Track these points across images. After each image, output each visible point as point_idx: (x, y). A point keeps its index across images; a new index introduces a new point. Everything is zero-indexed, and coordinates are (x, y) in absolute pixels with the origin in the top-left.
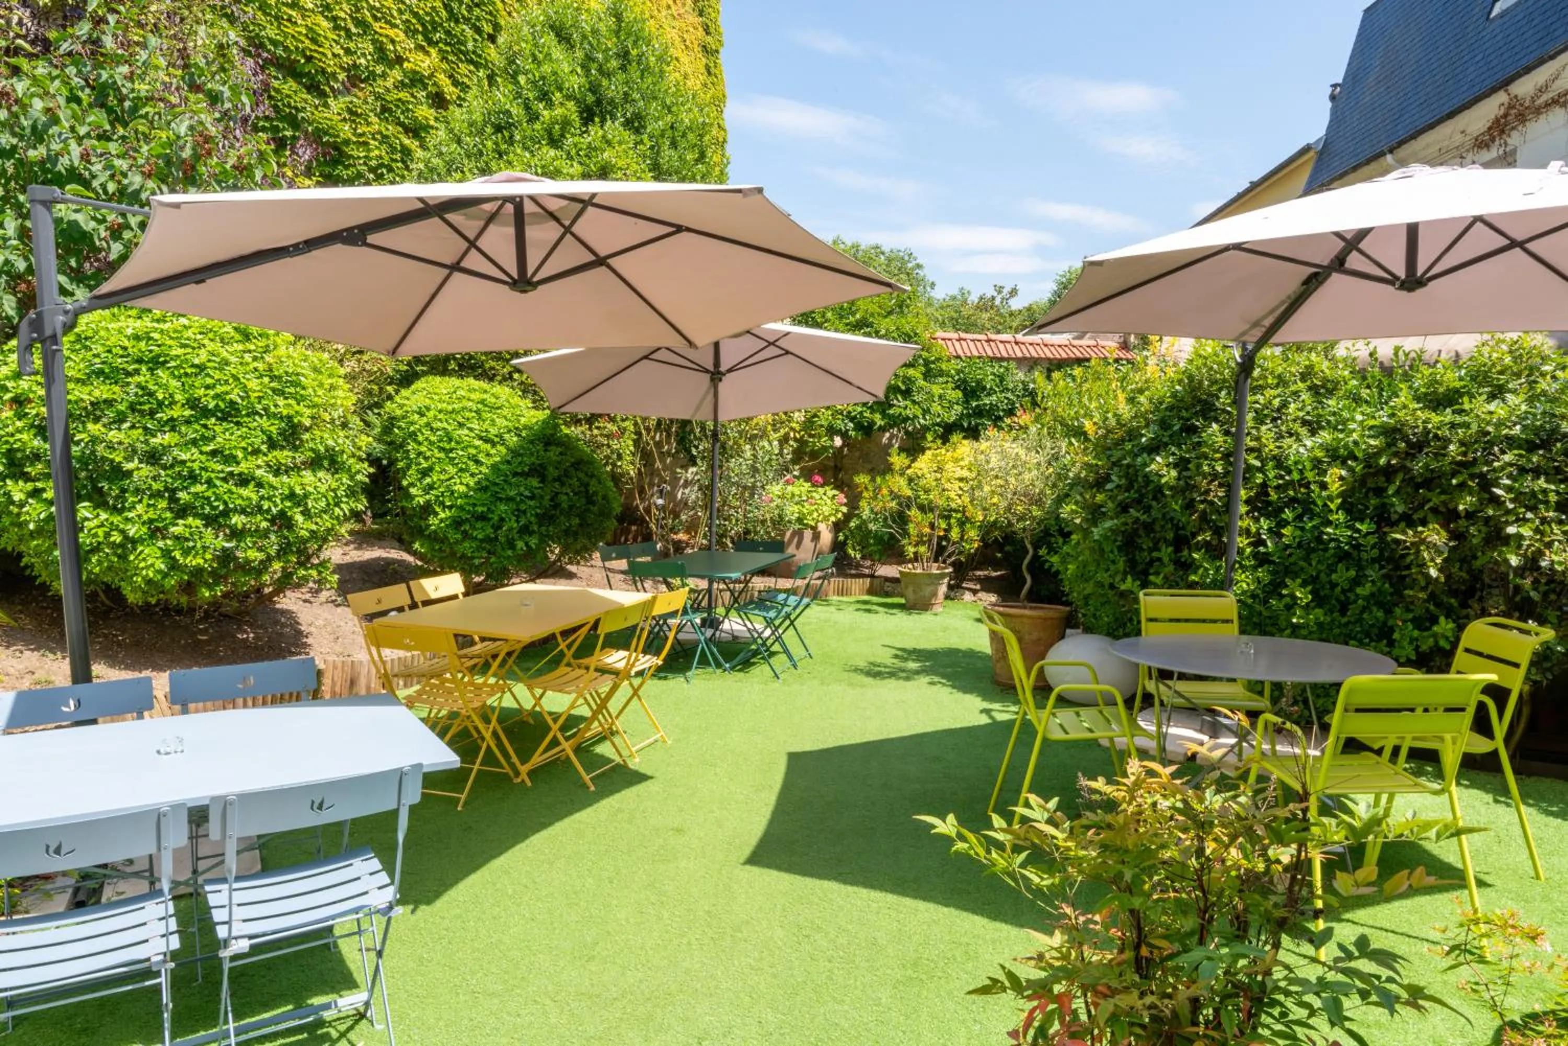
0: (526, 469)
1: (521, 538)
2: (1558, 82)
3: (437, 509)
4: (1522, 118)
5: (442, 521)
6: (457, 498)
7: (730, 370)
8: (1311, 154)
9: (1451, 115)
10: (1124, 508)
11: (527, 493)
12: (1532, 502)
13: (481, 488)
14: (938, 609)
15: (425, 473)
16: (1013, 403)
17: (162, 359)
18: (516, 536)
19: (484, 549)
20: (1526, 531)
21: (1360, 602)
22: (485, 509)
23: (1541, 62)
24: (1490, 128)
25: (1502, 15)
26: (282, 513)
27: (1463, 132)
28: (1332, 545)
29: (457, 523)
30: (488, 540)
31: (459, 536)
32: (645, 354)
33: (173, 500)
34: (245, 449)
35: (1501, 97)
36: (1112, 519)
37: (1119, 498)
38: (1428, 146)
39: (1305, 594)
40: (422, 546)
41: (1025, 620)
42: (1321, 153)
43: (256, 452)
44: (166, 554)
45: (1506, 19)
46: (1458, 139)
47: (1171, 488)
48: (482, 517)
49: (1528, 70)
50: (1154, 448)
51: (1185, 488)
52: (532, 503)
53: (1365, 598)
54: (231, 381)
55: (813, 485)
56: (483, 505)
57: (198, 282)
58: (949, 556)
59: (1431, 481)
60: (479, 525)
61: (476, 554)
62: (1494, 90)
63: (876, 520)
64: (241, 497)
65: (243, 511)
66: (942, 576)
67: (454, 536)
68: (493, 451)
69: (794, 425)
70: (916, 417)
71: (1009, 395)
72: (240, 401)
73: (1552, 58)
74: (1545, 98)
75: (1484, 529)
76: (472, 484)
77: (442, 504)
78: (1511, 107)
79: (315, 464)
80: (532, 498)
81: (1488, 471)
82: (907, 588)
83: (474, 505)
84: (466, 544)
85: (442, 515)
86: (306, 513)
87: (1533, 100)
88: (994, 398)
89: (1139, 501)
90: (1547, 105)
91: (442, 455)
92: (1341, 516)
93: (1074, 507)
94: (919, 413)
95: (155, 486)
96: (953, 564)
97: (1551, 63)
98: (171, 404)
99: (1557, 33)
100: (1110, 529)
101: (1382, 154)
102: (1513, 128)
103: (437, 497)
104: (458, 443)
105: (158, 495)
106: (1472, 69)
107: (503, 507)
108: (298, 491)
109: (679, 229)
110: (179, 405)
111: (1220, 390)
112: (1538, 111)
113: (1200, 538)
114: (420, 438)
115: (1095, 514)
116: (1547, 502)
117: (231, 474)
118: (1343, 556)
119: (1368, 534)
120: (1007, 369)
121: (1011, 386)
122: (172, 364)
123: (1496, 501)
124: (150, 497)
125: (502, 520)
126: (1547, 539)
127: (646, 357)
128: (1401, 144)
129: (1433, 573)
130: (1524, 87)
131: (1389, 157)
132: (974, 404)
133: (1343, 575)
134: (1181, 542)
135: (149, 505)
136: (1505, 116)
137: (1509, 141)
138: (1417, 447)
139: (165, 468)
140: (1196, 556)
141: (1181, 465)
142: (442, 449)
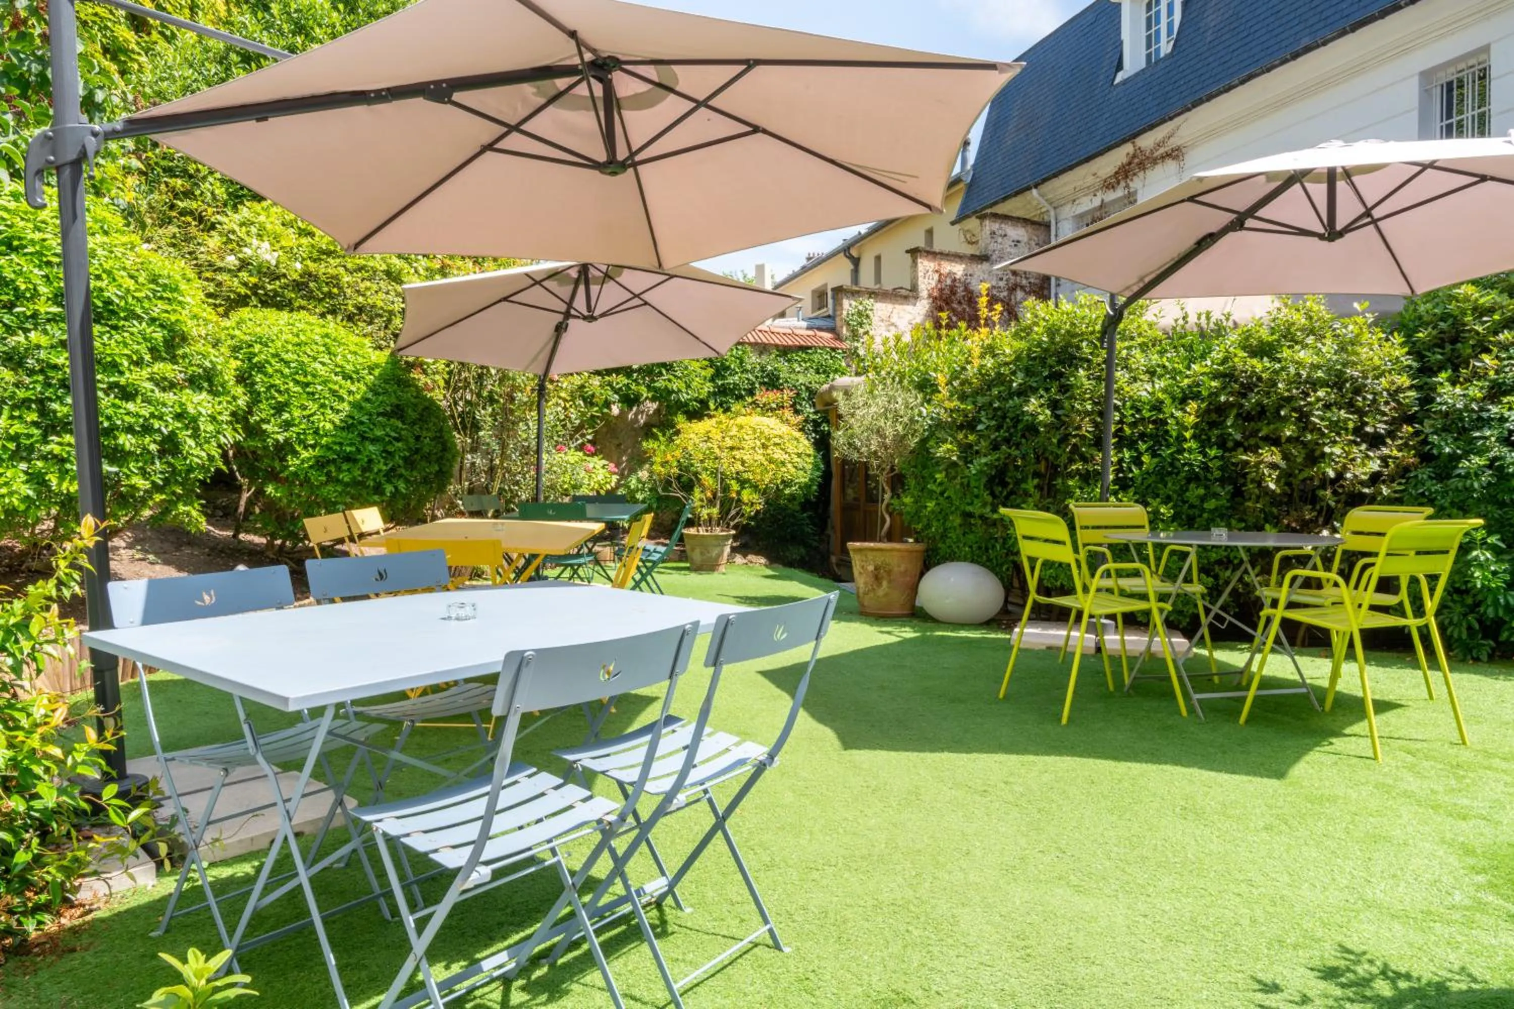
0: (388, 409)
1: (389, 481)
2: (1172, 140)
3: (298, 448)
4: (1142, 166)
5: (303, 461)
6: (322, 437)
7: (603, 315)
8: (961, 186)
9: (1088, 160)
10: (995, 447)
11: (393, 434)
12: (1337, 427)
13: (348, 426)
14: (722, 569)
15: (280, 409)
16: (753, 383)
17: (16, 243)
18: (383, 480)
19: (348, 493)
20: (1337, 450)
21: (1205, 515)
22: (354, 449)
23: (1163, 121)
24: (1116, 173)
25: (1124, 82)
26: (173, 434)
27: (1094, 175)
28: (1186, 468)
29: (320, 464)
30: (355, 483)
31: (324, 478)
32: (505, 295)
33: (43, 412)
34: (129, 357)
35: (1128, 148)
36: (985, 456)
37: (993, 437)
38: (1065, 184)
39: (1168, 509)
40: (276, 490)
41: (895, 553)
42: (970, 186)
43: (139, 363)
44: (37, 479)
45: (1127, 86)
46: (1090, 180)
47: (1045, 426)
48: (349, 459)
49: (1152, 127)
50: (1024, 392)
51: (1060, 422)
52: (400, 444)
53: (1211, 511)
54: (104, 276)
55: (585, 454)
56: (351, 445)
57: (258, 120)
58: (733, 518)
59: (1261, 412)
60: (345, 467)
61: (339, 499)
62: (1124, 141)
63: (643, 490)
64: (128, 413)
65: (130, 430)
66: (726, 538)
67: (318, 477)
68: (354, 389)
69: (563, 395)
70: (680, 391)
71: (750, 377)
72: (117, 301)
73: (1171, 119)
74: (1162, 151)
75: (1303, 451)
76: (338, 422)
77: (302, 442)
78: (1134, 156)
79: (193, 382)
80: (397, 440)
81: (1305, 406)
82: (693, 550)
83: (341, 444)
84: (330, 488)
85: (305, 454)
86: (195, 436)
87: (1152, 152)
88: (736, 378)
89: (1007, 441)
90: (1163, 158)
91: (298, 389)
92: (1193, 444)
93: (950, 446)
94: (682, 386)
95: (21, 394)
96: (735, 527)
97: (1169, 123)
98: (32, 297)
99: (1172, 101)
100: (986, 464)
101: (1028, 189)
102: (1135, 174)
103: (298, 434)
104: (314, 376)
105: (25, 404)
106: (1102, 124)
107: (372, 448)
108: (191, 410)
109: (756, 129)
110: (43, 299)
111: (1082, 341)
112: (1155, 162)
113: (1074, 467)
114: (270, 370)
115: (966, 451)
116: (1346, 429)
117: (116, 385)
118: (1193, 478)
119: (1216, 457)
120: (744, 352)
121: (749, 367)
122: (30, 249)
123: (1315, 429)
124: (14, 407)
125: (370, 461)
126: (1351, 457)
127: (505, 299)
128: (1044, 181)
129: (1272, 486)
130: (1147, 141)
131: (1034, 191)
132: (720, 383)
133: (1195, 492)
134: (1054, 471)
135: (12, 417)
136: (1130, 163)
137: (1131, 184)
138: (1246, 389)
139: (31, 373)
140: (1071, 483)
141: (1054, 405)
142: (297, 382)
